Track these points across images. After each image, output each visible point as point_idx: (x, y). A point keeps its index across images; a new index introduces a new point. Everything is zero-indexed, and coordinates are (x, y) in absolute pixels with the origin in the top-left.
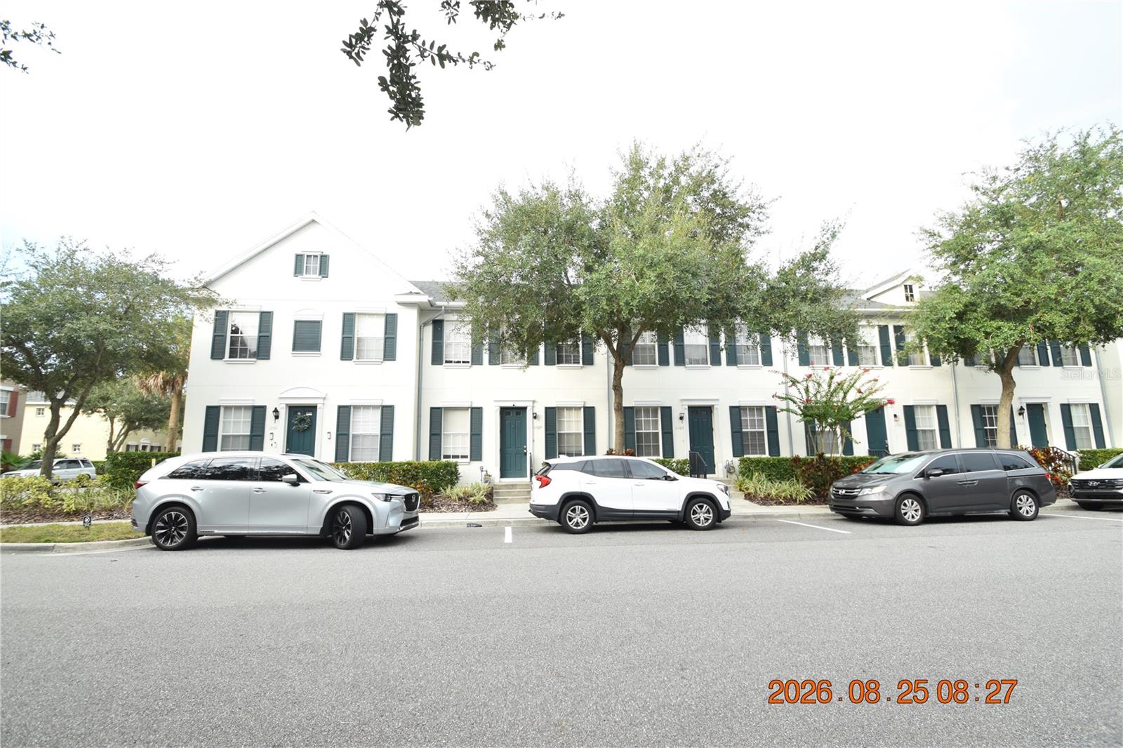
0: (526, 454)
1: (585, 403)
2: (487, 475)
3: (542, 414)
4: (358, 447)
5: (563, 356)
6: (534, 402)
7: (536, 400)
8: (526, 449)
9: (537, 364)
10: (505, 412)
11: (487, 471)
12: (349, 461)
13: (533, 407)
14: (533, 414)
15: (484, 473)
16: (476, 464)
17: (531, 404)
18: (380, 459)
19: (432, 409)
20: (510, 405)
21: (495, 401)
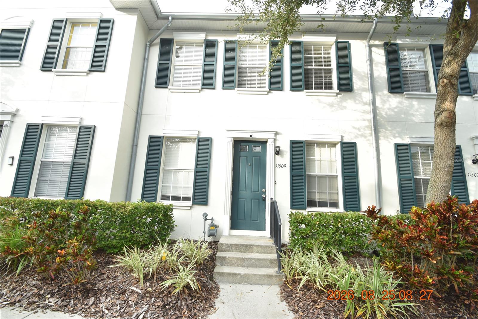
0: (264, 199)
1: (342, 137)
2: (212, 225)
3: (286, 148)
4: (47, 179)
5: (312, 81)
6: (276, 134)
7: (278, 131)
8: (265, 193)
9: (281, 89)
10: (238, 144)
11: (212, 220)
12: (31, 196)
13: (275, 140)
14: (276, 147)
15: (209, 222)
16: (200, 210)
17: (272, 136)
18: (67, 195)
19: (151, 138)
20: (245, 136)
21: (228, 131)
